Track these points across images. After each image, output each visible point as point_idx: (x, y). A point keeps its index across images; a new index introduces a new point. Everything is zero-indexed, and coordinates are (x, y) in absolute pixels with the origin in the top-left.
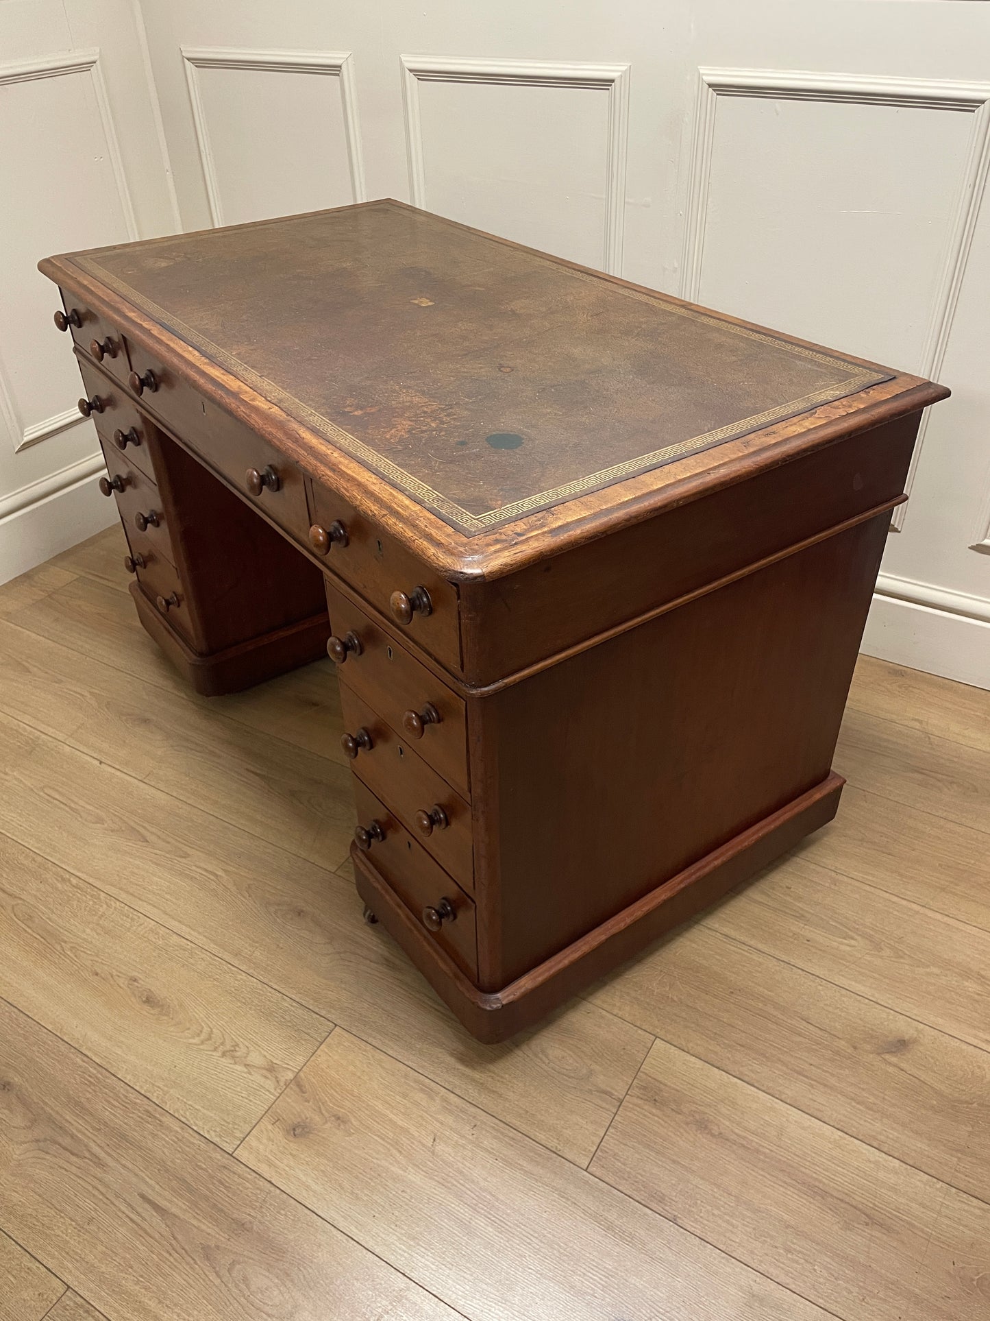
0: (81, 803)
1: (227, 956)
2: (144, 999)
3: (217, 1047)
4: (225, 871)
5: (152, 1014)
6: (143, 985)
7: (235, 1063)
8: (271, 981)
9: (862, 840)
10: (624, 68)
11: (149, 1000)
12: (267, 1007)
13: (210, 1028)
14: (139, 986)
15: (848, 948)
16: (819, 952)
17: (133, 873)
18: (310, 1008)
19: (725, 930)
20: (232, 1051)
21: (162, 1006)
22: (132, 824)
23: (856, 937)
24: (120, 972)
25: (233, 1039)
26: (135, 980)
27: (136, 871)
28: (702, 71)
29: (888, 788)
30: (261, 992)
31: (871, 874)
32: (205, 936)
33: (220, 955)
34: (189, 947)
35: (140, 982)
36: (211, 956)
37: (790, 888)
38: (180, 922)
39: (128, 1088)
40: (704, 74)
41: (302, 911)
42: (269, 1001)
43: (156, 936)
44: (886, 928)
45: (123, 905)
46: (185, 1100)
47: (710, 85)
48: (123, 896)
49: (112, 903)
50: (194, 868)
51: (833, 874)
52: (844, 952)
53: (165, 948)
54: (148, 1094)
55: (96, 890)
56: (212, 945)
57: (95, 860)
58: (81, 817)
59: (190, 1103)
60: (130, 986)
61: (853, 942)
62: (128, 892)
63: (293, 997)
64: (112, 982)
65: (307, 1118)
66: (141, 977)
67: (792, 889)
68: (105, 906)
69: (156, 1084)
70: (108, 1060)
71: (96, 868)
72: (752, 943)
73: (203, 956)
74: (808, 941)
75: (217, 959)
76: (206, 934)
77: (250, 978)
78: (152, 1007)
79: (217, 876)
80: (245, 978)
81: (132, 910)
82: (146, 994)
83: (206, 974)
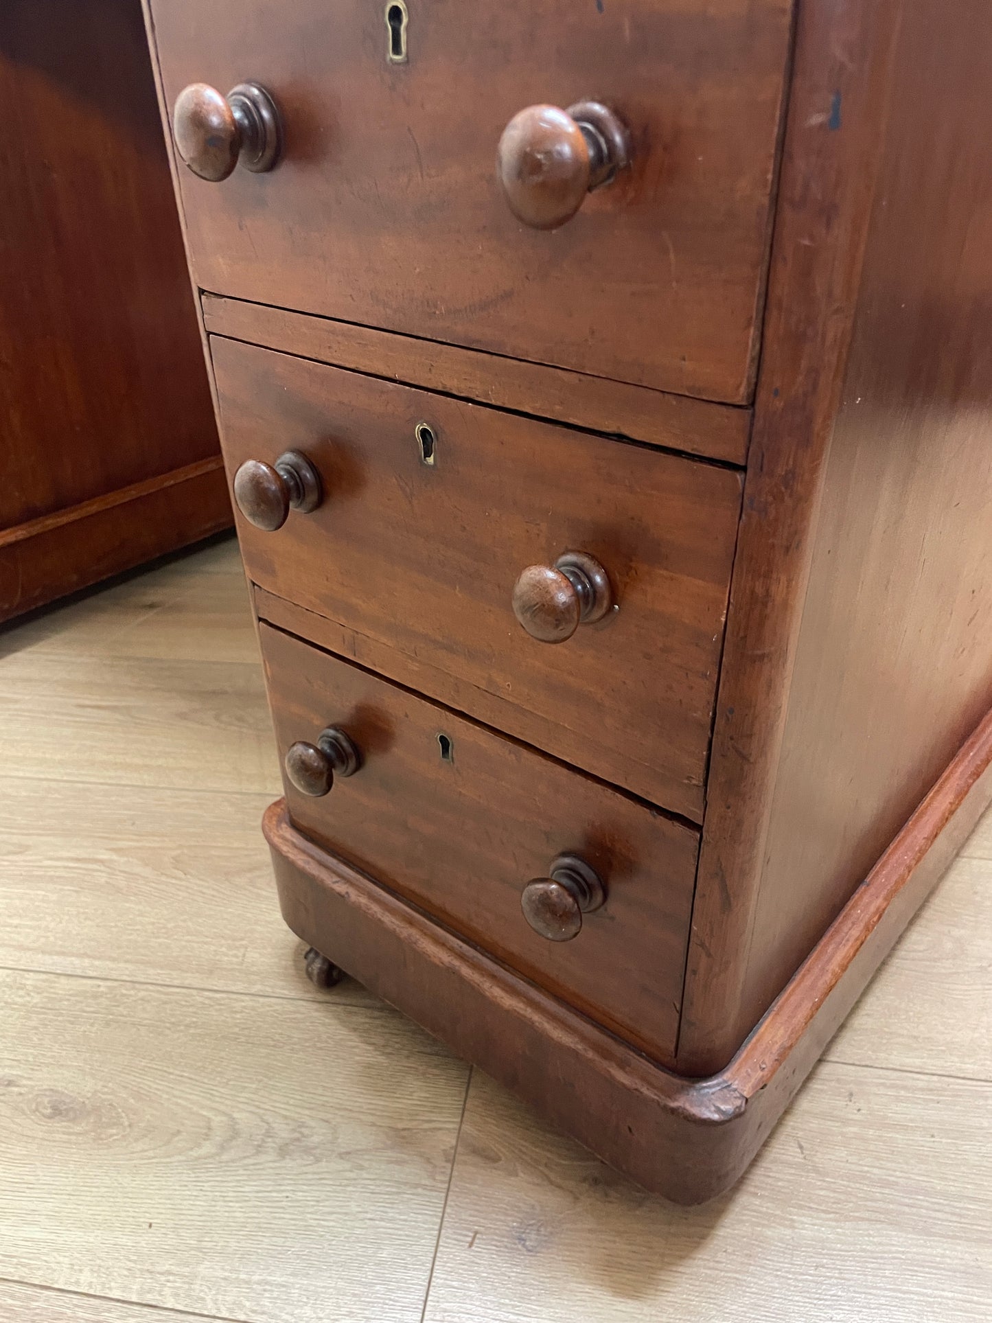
1: (195, 979)
2: (49, 1111)
3: (259, 1146)
5: (79, 1134)
6: (33, 1087)
7: (318, 1160)
11: (62, 1111)
12: (324, 1036)
13: (224, 1114)
14: (23, 1090)
20: (298, 1140)
25: (286, 1117)
30: (299, 1016)
32: (127, 961)
33: (176, 982)
34: (102, 989)
36: (160, 988)
38: (63, 954)
39: (93, 1301)
43: (21, 992)
46: (243, 1276)
53: (49, 1006)
54: (149, 1298)
56: (151, 971)
59: (256, 1278)
65: (533, 1207)
69: (158, 1269)
70: (15, 1260)
73: (142, 994)
78: (73, 1120)
79: (102, 862)
80: (251, 1003)
82: (46, 1100)
83: (164, 1022)
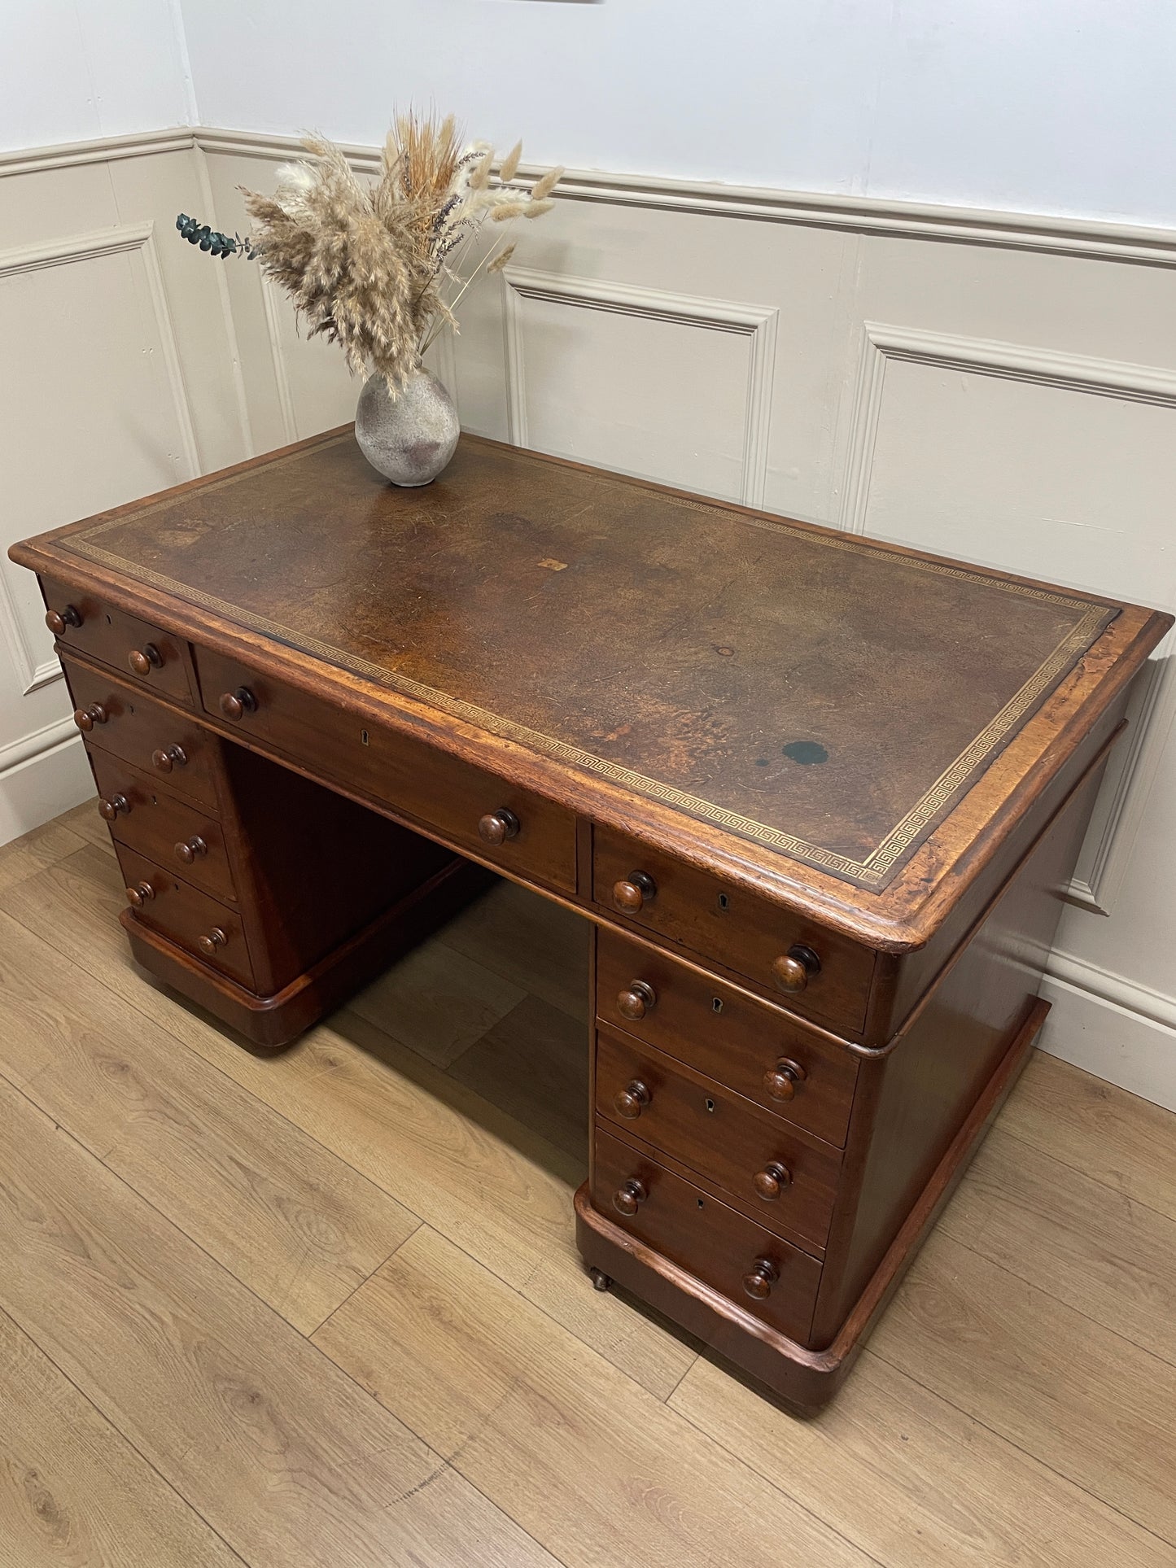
0: (23, 1187)
1: (153, 1455)
2: (41, 1507)
4: (175, 1317)
5: (45, 1533)
6: (42, 1484)
8: (199, 1504)
9: (1017, 1368)
10: (770, 313)
11: (46, 1511)
12: (187, 1544)
14: (38, 1485)
15: (972, 1552)
16: (932, 1555)
17: (63, 1304)
18: (241, 1555)
19: (808, 1500)
21: (60, 1521)
22: (77, 1227)
23: (987, 1533)
24: (19, 1460)
26: (35, 1475)
27: (67, 1301)
28: (868, 328)
29: (1064, 1283)
30: (185, 1521)
31: (1021, 1427)
32: (131, 1418)
33: (143, 1451)
34: (108, 1432)
35: (40, 1478)
36: (132, 1450)
37: (907, 1439)
38: (105, 1392)
40: (871, 332)
41: (258, 1395)
42: (192, 1535)
43: (72, 1410)
44: (1030, 1523)
45: (41, 1354)
47: (878, 346)
48: (45, 1341)
49: (29, 1349)
50: (137, 1307)
51: (969, 1422)
52: (966, 1557)
53: (80, 1430)
55: (13, 1325)
56: (136, 1433)
57: (22, 1280)
58: (18, 1209)
60: (26, 1483)
61: (980, 1542)
62: (51, 1336)
63: (223, 1534)
64: (7, 1476)
66: (42, 1471)
67: (908, 1442)
68: (19, 1353)
71: (20, 1291)
72: (840, 1527)
73: (122, 1450)
74: (919, 1533)
75: (141, 1458)
76: (132, 1415)
77: (175, 1494)
78: (48, 1521)
79: (162, 1322)
80: (168, 1494)
81: (50, 1364)
82: (44, 1498)
83: (121, 1479)
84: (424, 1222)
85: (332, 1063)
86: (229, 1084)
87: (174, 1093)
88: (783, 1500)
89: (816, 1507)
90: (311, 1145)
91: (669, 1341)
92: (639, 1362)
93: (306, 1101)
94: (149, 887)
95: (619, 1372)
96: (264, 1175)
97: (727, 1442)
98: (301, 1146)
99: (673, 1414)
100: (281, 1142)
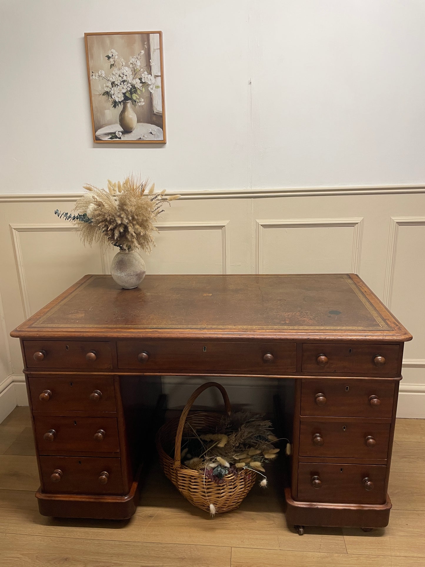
10: (228, 222)
37: (408, 525)
40: (258, 222)
47: (261, 225)
84: (232, 547)
85: (151, 516)
86: (117, 543)
87: (97, 557)
88: (397, 558)
89: (406, 554)
90: (170, 546)
91: (332, 537)
92: (330, 548)
93: (153, 533)
94: (59, 470)
95: (328, 554)
96: (161, 565)
97: (372, 553)
98: (165, 548)
99: (352, 555)
100: (157, 551)
